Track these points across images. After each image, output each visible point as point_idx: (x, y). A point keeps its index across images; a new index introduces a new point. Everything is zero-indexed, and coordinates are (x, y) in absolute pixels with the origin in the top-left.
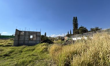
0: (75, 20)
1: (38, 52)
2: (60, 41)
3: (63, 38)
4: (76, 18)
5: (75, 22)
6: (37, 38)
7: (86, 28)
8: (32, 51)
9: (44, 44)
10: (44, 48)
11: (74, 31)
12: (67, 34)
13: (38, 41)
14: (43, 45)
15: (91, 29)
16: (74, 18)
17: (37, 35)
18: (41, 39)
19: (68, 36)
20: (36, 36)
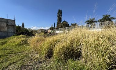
0: (60, 13)
1: (13, 45)
2: (43, 33)
3: (46, 31)
4: (61, 11)
5: (60, 16)
6: (8, 28)
7: (68, 23)
8: (2, 45)
9: (21, 35)
10: (22, 41)
11: (57, 24)
12: (51, 27)
13: (12, 32)
14: (21, 37)
15: (72, 24)
16: (59, 10)
17: (9, 24)
18: (17, 31)
19: (52, 29)
20: (7, 25)
